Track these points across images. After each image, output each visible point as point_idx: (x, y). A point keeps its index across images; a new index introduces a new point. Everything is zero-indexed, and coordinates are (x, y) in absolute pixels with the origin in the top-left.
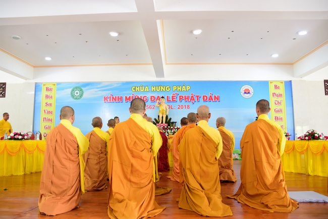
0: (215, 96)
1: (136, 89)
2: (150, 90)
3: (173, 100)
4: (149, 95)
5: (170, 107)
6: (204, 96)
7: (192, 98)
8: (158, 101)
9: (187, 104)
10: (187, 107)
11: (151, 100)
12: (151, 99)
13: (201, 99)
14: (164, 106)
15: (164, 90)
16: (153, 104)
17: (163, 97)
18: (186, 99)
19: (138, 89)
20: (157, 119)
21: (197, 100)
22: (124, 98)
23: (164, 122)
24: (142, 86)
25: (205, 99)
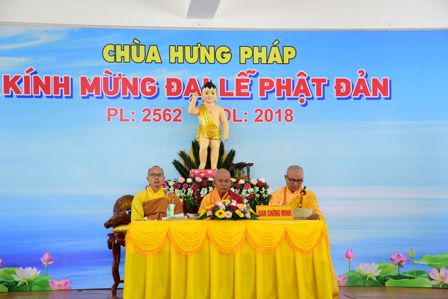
0: (375, 81)
1: (119, 53)
2: (165, 57)
3: (242, 93)
4: (161, 76)
5: (232, 116)
6: (338, 81)
7: (302, 88)
8: (195, 96)
9: (285, 105)
10: (283, 115)
11: (169, 93)
12: (169, 87)
13: (331, 91)
14: (215, 112)
15: (211, 59)
16: (175, 104)
17: (209, 85)
18: (283, 88)
19: (126, 53)
20: (189, 152)
21: (318, 94)
22: (77, 83)
23: (214, 165)
24: (138, 45)
25: (343, 90)
